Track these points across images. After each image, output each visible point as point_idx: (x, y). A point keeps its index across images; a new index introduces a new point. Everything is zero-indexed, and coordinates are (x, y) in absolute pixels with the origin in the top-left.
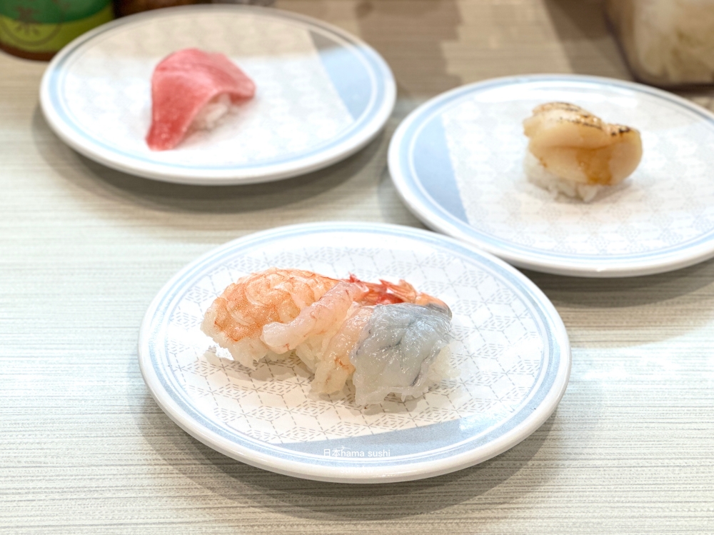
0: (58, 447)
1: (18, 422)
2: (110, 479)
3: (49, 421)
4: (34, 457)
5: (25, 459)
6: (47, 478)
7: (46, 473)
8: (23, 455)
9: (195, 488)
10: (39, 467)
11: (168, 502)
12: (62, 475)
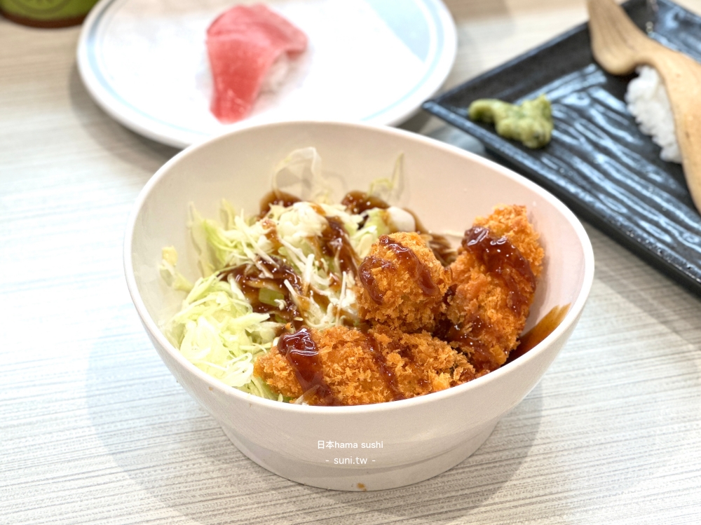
0: (228, 474)
1: (177, 451)
2: (294, 502)
3: (208, 446)
4: (207, 488)
5: (199, 492)
6: (229, 510)
7: (226, 504)
8: (195, 488)
9: (385, 499)
10: (216, 499)
11: (363, 519)
12: (243, 505)
